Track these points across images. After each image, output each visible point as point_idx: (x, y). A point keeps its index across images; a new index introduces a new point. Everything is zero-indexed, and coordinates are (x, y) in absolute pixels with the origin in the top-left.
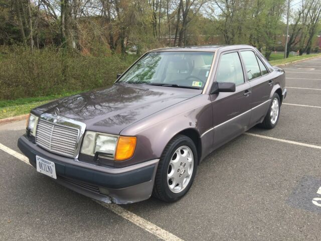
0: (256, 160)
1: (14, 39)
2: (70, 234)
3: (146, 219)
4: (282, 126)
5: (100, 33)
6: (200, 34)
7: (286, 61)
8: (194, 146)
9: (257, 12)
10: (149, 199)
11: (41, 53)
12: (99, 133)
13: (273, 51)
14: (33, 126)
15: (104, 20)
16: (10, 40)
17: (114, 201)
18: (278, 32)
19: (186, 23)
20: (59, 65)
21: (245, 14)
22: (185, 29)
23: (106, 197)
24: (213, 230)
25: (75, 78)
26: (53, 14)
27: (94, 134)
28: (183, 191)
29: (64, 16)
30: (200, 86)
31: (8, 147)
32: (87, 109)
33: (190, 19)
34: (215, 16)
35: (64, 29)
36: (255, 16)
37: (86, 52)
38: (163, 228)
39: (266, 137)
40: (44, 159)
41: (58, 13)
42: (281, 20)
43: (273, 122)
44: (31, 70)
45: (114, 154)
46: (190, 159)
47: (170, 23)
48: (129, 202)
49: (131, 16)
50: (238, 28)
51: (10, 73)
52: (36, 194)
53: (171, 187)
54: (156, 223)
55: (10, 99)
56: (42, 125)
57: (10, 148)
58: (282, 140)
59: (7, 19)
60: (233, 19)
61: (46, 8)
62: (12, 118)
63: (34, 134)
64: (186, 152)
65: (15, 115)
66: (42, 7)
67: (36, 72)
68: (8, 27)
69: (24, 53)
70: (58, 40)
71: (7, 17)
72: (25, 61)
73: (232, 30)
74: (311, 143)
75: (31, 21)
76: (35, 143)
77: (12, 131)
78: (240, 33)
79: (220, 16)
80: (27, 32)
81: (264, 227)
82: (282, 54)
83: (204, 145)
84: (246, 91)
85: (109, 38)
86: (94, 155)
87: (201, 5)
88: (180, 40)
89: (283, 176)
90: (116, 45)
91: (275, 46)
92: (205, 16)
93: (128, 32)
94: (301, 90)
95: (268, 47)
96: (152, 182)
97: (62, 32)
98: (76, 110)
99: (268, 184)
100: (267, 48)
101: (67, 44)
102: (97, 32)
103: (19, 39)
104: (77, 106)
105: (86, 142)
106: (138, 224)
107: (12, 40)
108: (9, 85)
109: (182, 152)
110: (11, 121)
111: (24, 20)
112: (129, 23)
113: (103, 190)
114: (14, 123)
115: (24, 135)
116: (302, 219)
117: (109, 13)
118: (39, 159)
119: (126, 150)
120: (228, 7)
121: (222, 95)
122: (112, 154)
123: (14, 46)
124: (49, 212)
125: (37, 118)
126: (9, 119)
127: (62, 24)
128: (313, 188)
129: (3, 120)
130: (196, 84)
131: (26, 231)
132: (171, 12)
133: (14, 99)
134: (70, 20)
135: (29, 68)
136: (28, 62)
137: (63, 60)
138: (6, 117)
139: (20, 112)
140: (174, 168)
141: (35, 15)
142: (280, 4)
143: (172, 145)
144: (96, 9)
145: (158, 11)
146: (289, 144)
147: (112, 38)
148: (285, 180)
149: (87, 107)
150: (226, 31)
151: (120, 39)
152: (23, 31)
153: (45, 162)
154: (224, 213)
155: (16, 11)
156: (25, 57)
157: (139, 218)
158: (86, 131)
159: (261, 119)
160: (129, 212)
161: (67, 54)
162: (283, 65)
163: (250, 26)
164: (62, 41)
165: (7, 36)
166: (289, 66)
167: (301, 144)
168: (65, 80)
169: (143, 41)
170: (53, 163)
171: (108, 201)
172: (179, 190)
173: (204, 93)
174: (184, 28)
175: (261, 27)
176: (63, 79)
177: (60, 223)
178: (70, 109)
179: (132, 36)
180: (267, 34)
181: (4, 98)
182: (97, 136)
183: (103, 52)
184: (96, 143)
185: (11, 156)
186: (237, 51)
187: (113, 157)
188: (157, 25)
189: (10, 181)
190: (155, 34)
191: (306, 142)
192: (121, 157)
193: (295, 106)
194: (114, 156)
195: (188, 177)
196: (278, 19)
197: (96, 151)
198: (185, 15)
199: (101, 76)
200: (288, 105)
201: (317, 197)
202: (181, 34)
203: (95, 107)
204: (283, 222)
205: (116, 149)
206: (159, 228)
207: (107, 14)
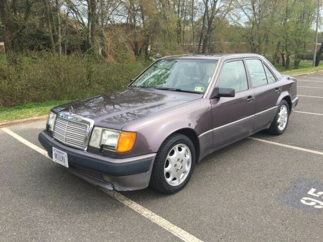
0: (256, 162)
1: (44, 45)
2: (77, 214)
3: (144, 207)
4: (290, 132)
5: (124, 40)
6: (225, 41)
7: (313, 70)
8: (192, 145)
9: (286, 20)
10: (146, 188)
11: (68, 59)
12: (105, 128)
13: (303, 59)
14: (51, 122)
15: (129, 27)
16: (39, 46)
17: (116, 188)
18: (307, 40)
19: (211, 31)
20: (84, 70)
21: (272, 22)
22: (210, 37)
23: (108, 184)
24: (201, 218)
25: (99, 83)
26: (81, 21)
27: (100, 129)
28: (180, 185)
29: (90, 24)
30: (202, 91)
31: (31, 142)
32: (106, 108)
33: (215, 27)
34: (241, 23)
35: (90, 36)
36: (284, 24)
37: (110, 59)
38: (157, 214)
39: (271, 142)
40: (59, 150)
41: (86, 20)
42: (312, 28)
43: (281, 128)
44: (58, 75)
45: (116, 147)
46: (189, 157)
47: (194, 30)
48: (128, 189)
49: (156, 24)
50: (265, 35)
51: (39, 77)
52: (52, 182)
53: (169, 180)
54: (152, 210)
55: (38, 102)
56: (58, 121)
57: (33, 144)
58: (287, 146)
59: (37, 27)
60: (260, 26)
61: (75, 16)
62: (37, 118)
63: (52, 130)
64: (184, 149)
65: (40, 115)
66: (70, 15)
67: (62, 77)
68: (39, 33)
69: (52, 59)
70: (85, 47)
71: (38, 24)
72: (52, 66)
73: (259, 37)
74: (316, 149)
75: (60, 29)
76: (52, 137)
77: (37, 129)
78: (267, 41)
79: (247, 23)
80: (56, 38)
81: (249, 219)
82: (311, 63)
83: (203, 145)
84: (250, 97)
85: (134, 45)
86: (99, 148)
87: (227, 12)
88: (204, 47)
89: (279, 177)
90: (140, 52)
91: (305, 54)
92: (231, 23)
93: (152, 39)
94: (320, 98)
95: (297, 55)
96: (149, 173)
97: (88, 39)
98: (95, 108)
99: (262, 184)
100: (295, 56)
101: (92, 51)
102: (122, 39)
103: (48, 46)
104: (96, 105)
105: (93, 136)
106: (136, 210)
107: (41, 47)
108: (37, 89)
109: (180, 149)
110: (35, 120)
111: (54, 27)
112: (153, 30)
113: (107, 178)
114: (38, 122)
115: (44, 131)
116: (287, 214)
117: (135, 21)
118: (55, 150)
119: (126, 144)
120: (255, 14)
121: (223, 100)
122: (114, 147)
123: (44, 51)
124: (61, 196)
125: (55, 115)
126: (34, 118)
127: (88, 32)
128: (306, 189)
129: (28, 119)
130: (198, 89)
131: (41, 210)
132: (196, 19)
133: (41, 102)
134: (96, 27)
135: (57, 73)
136: (56, 67)
137: (88, 66)
138: (32, 117)
139: (44, 113)
140: (171, 163)
141: (64, 22)
142: (310, 12)
143: (169, 142)
144: (122, 17)
145: (183, 19)
146: (293, 149)
147: (136, 45)
148: (279, 181)
149: (106, 107)
150: (252, 38)
151: (145, 47)
152: (52, 38)
153: (60, 153)
154: (214, 205)
155: (47, 19)
156: (53, 63)
157: (138, 205)
158: (94, 126)
159: (267, 125)
160: (130, 200)
161: (93, 60)
162: (309, 73)
163: (278, 34)
164: (88, 48)
165: (37, 43)
166: (315, 75)
167: (304, 150)
168: (90, 84)
169: (166, 48)
170: (66, 154)
171: (110, 188)
172: (176, 183)
173: (204, 97)
174: (209, 35)
175: (289, 35)
176: (88, 84)
177: (70, 206)
178: (89, 108)
179: (156, 43)
180: (296, 42)
181: (32, 101)
182: (103, 131)
183: (126, 58)
184: (102, 137)
185: (33, 150)
186: (243, 59)
187: (115, 150)
188: (181, 33)
189: (31, 171)
190: (179, 41)
191: (310, 148)
192: (122, 149)
193: (309, 115)
194: (116, 148)
195: (185, 172)
196: (309, 27)
197: (102, 143)
198: (210, 23)
199: (123, 81)
200: (302, 113)
201: (307, 197)
202: (205, 41)
203: (114, 107)
204: (268, 216)
205: (118, 142)
206: (154, 214)
207: (133, 21)
